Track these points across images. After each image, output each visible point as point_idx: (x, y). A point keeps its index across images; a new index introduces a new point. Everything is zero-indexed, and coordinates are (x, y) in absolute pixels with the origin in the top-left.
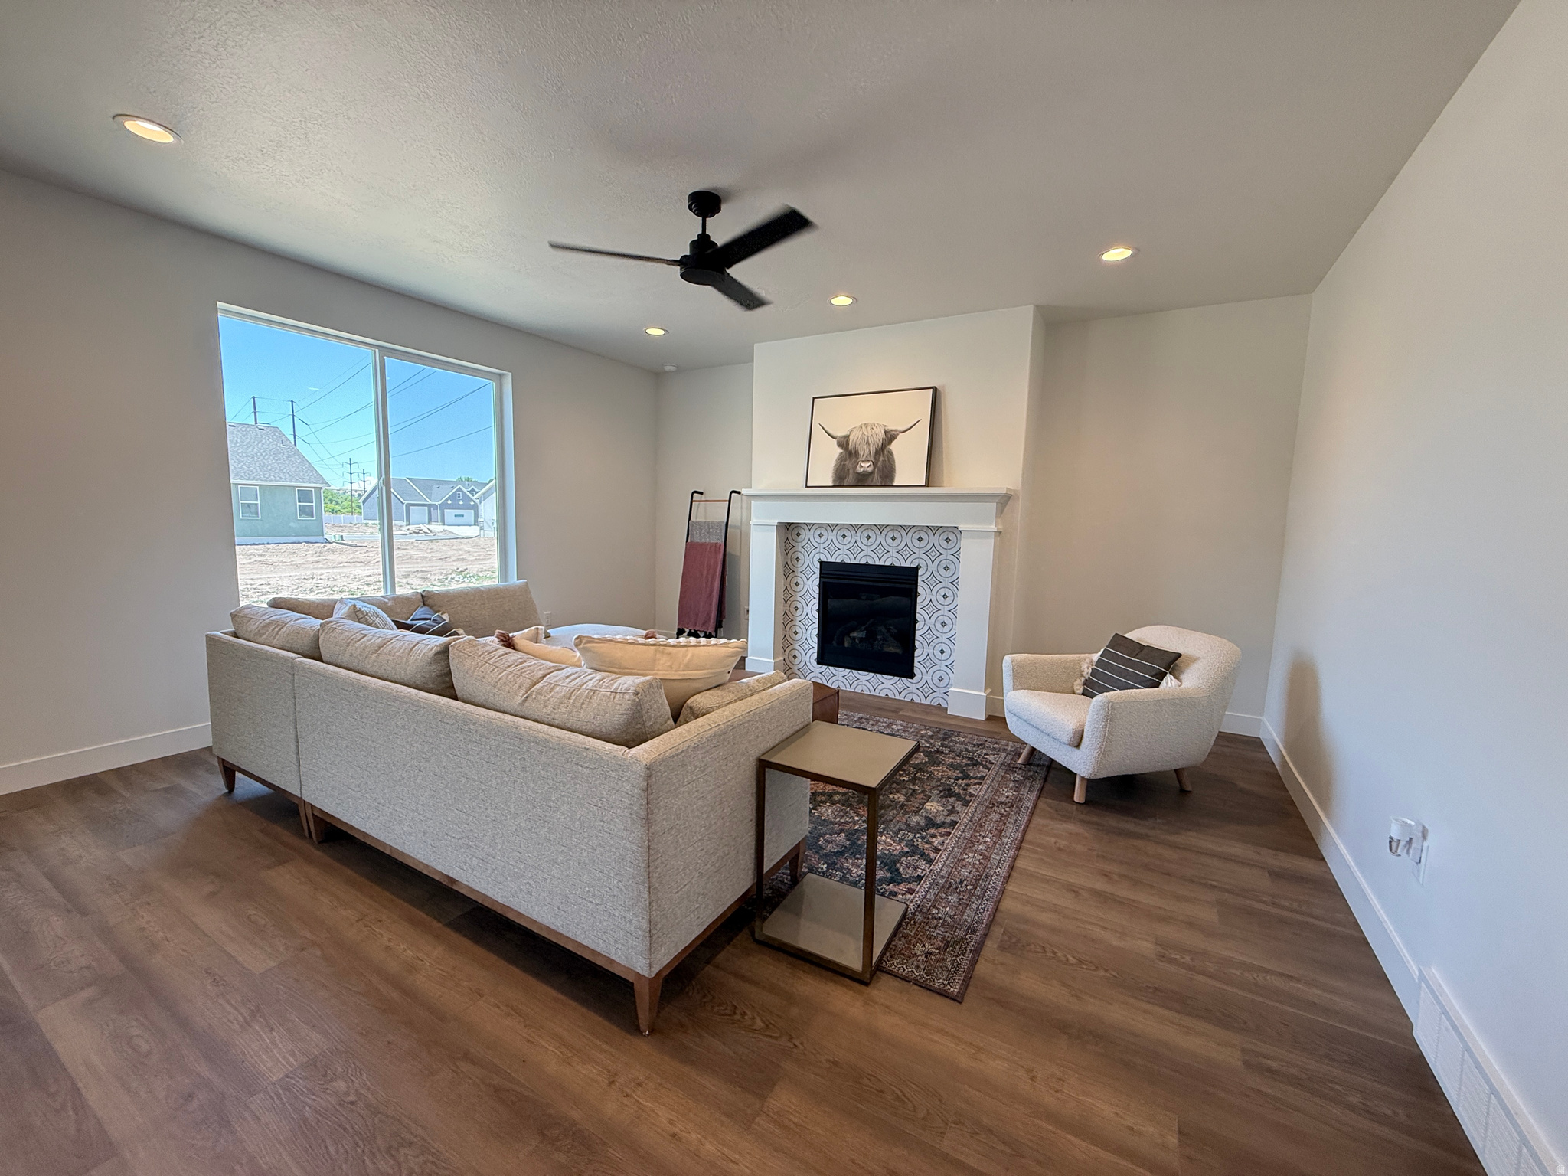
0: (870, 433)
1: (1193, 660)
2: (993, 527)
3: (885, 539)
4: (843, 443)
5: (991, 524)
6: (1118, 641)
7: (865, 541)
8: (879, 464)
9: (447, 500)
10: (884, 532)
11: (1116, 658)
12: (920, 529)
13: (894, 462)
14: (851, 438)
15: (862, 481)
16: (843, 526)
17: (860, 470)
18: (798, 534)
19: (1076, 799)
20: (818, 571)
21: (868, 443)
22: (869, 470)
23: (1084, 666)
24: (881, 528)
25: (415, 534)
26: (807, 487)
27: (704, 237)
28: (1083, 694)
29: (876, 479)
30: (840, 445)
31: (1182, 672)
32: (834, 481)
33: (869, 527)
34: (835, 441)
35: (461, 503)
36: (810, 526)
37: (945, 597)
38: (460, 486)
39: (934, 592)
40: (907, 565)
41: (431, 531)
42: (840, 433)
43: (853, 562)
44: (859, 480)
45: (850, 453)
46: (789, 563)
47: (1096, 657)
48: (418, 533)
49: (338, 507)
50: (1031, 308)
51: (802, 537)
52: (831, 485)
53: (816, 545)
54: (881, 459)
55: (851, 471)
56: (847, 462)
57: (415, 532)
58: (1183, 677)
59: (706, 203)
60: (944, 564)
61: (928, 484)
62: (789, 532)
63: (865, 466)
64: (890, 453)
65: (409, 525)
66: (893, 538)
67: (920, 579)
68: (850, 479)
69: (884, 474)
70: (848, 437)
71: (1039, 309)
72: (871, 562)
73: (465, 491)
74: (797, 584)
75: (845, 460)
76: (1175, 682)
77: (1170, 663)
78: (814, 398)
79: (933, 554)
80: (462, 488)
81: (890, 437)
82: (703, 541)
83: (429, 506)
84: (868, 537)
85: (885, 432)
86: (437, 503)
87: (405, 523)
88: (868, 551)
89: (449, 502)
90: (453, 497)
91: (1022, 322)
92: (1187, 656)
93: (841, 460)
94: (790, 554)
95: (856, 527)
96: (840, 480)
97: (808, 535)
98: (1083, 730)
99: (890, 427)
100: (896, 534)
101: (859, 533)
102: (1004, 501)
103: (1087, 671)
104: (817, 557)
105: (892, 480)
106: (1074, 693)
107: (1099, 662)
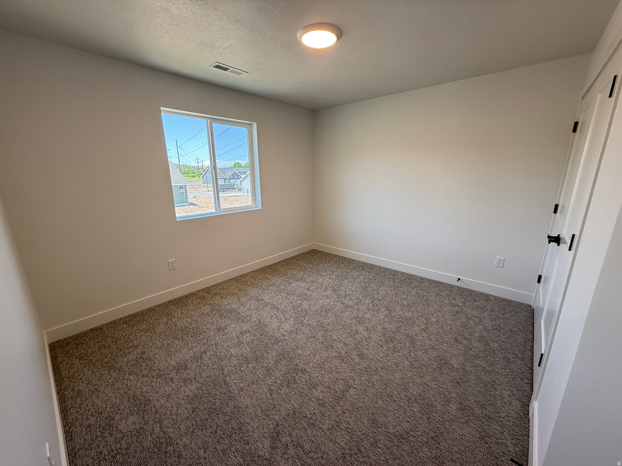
9: (231, 176)
35: (236, 177)
38: (235, 170)
49: (195, 175)
73: (237, 172)
80: (236, 171)
89: (231, 177)
90: (233, 175)
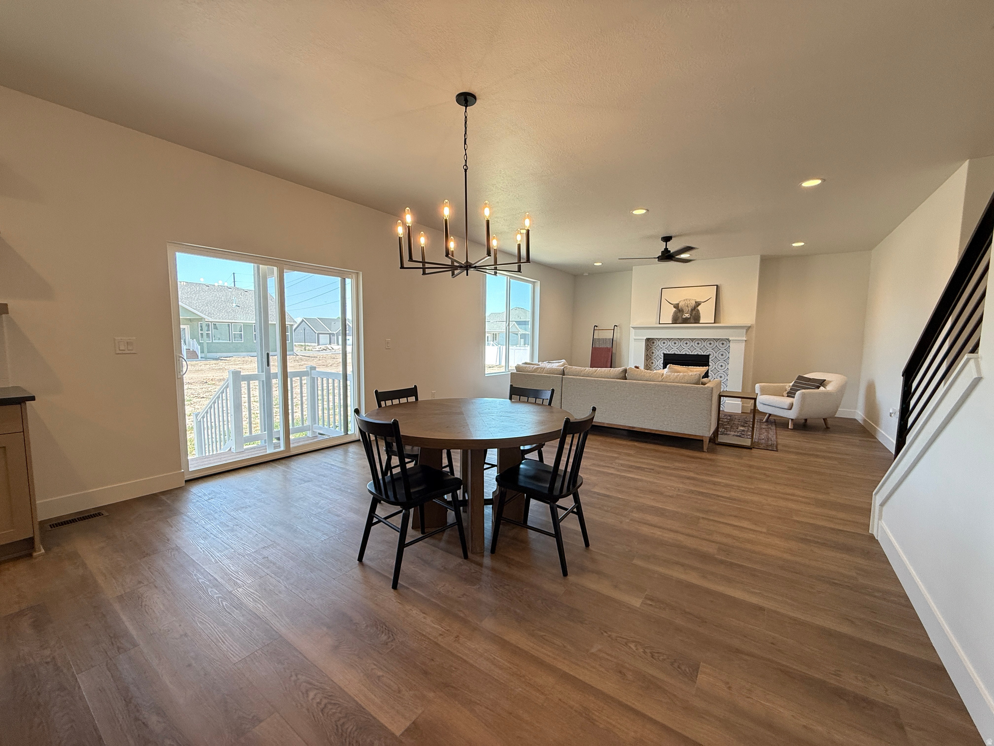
0: (689, 303)
1: (830, 382)
2: (745, 339)
3: (694, 344)
4: (676, 306)
5: (743, 337)
6: (800, 378)
7: (685, 345)
8: (693, 315)
10: (694, 341)
11: (800, 383)
12: (710, 339)
13: (700, 313)
14: (680, 305)
15: (685, 321)
16: (674, 339)
17: (684, 317)
18: (653, 343)
19: (790, 428)
20: (663, 358)
21: (688, 306)
22: (689, 317)
23: (787, 387)
24: (692, 340)
25: (324, 351)
26: (659, 324)
27: (666, 249)
28: (787, 396)
29: (692, 320)
30: (674, 307)
31: (826, 386)
32: (672, 321)
33: (687, 339)
34: (672, 306)
36: (659, 339)
37: (722, 366)
39: (717, 364)
40: (705, 354)
41: (333, 349)
42: (675, 302)
43: (679, 353)
44: (684, 321)
45: (680, 311)
46: (649, 355)
47: (791, 384)
48: (326, 350)
50: (759, 256)
51: (655, 344)
52: (671, 323)
53: (662, 347)
54: (694, 312)
55: (680, 318)
56: (678, 314)
57: (324, 349)
58: (827, 387)
59: (667, 239)
60: (721, 353)
61: (714, 323)
62: (649, 342)
63: (687, 315)
64: (698, 310)
65: (319, 345)
66: (698, 344)
67: (710, 360)
68: (680, 320)
69: (695, 318)
70: (678, 304)
71: (761, 256)
72: (688, 353)
74: (652, 363)
75: (677, 313)
76: (824, 389)
77: (822, 383)
78: (662, 289)
79: (716, 350)
81: (698, 304)
82: (601, 347)
83: (330, 334)
84: (686, 343)
85: (696, 302)
86: (335, 333)
87: (316, 344)
88: (686, 349)
91: (755, 262)
92: (828, 381)
93: (675, 313)
94: (649, 351)
95: (681, 340)
96: (675, 320)
97: (657, 343)
98: (793, 404)
99: (698, 300)
100: (700, 342)
101: (682, 342)
102: (748, 328)
103: (788, 389)
104: (662, 352)
105: (699, 321)
106: (783, 396)
107: (793, 386)
